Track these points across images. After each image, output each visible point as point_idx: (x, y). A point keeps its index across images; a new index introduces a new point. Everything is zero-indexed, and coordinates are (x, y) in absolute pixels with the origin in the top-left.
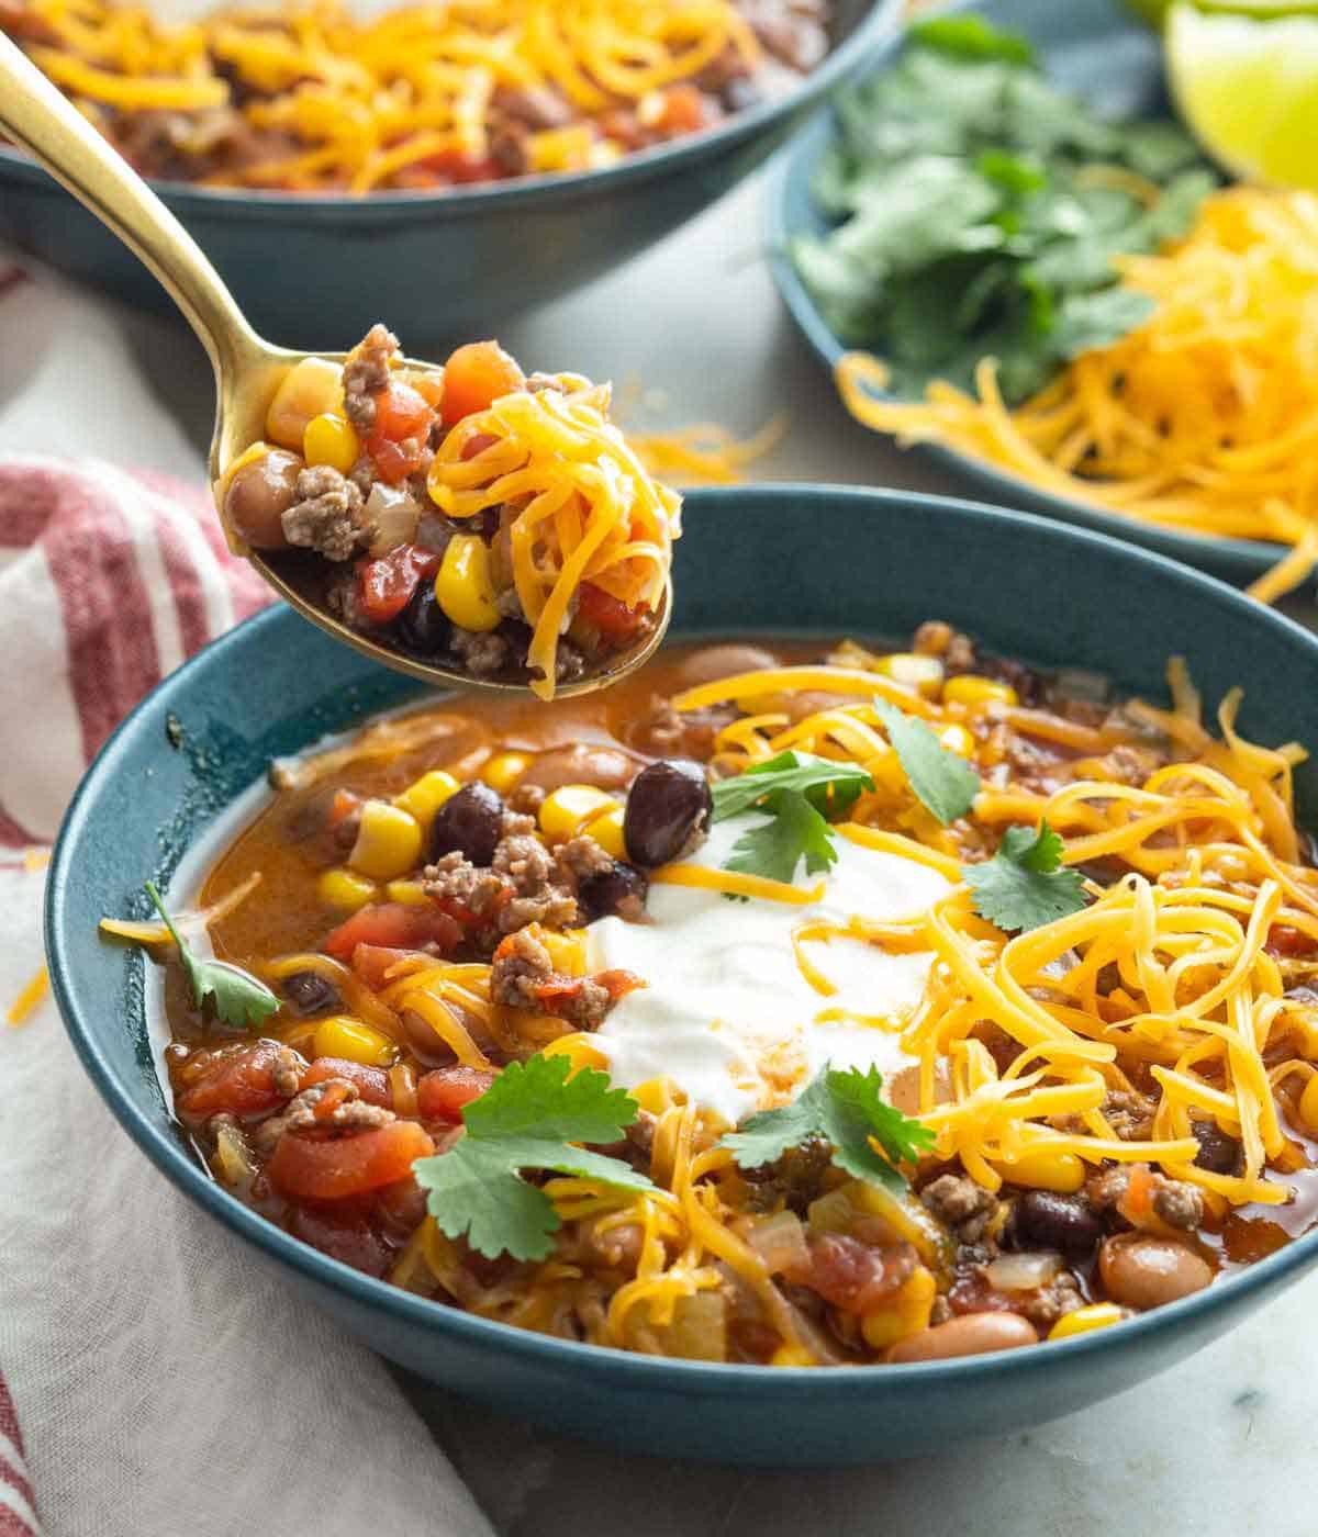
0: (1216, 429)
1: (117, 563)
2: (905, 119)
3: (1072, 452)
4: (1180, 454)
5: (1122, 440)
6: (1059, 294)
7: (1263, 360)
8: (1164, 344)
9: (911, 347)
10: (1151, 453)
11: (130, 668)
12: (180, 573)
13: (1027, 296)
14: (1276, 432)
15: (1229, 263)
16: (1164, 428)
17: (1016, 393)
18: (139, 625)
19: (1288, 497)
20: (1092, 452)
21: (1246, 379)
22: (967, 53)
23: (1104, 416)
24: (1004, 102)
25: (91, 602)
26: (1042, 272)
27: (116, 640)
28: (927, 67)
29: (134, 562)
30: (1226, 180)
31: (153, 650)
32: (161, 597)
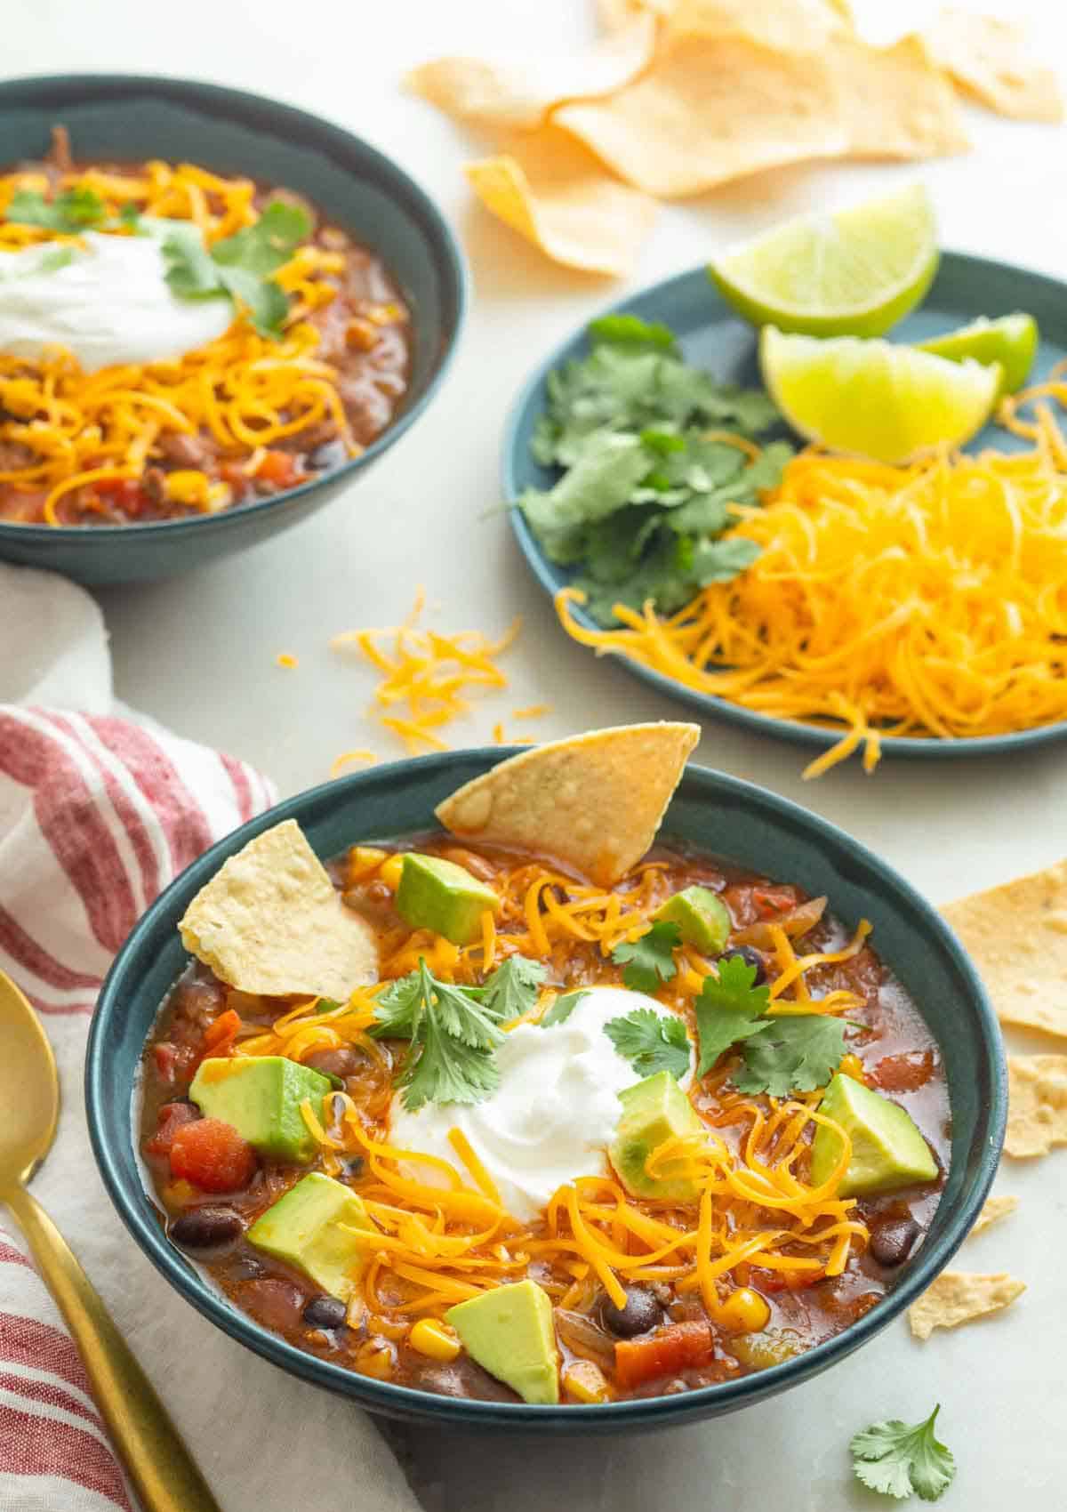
0: (796, 637)
1: (84, 815)
2: (591, 394)
3: (705, 652)
4: (775, 654)
5: (736, 640)
6: (694, 536)
7: (829, 595)
8: (764, 576)
9: (602, 568)
10: (756, 653)
11: (108, 877)
12: (128, 815)
13: (675, 536)
14: (837, 643)
15: (805, 521)
16: (763, 632)
17: (668, 605)
18: (109, 849)
19: (843, 689)
20: (718, 650)
21: (816, 606)
22: (630, 344)
23: (726, 627)
24: (657, 385)
25: (73, 843)
26: (684, 521)
27: (96, 859)
28: (606, 355)
29: (97, 812)
30: (799, 444)
31: (122, 867)
32: (118, 831)
